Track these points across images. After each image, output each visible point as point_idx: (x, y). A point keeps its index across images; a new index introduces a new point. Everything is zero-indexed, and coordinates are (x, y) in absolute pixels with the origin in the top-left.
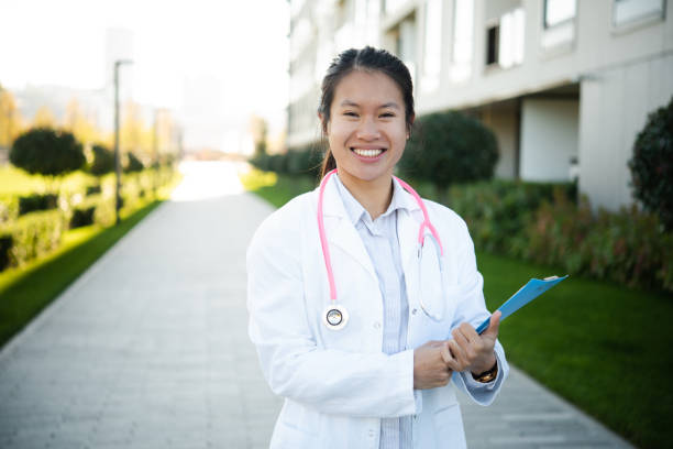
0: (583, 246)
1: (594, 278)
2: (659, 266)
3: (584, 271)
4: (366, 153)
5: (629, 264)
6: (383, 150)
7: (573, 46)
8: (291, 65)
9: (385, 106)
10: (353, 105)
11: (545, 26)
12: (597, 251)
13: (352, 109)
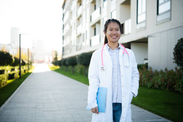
0: (152, 80)
1: (156, 88)
2: (174, 84)
3: (153, 87)
4: (114, 37)
5: (166, 84)
6: (117, 36)
7: (145, 28)
8: (63, 37)
9: (117, 28)
10: (111, 28)
11: (137, 23)
12: (156, 81)
13: (111, 29)
